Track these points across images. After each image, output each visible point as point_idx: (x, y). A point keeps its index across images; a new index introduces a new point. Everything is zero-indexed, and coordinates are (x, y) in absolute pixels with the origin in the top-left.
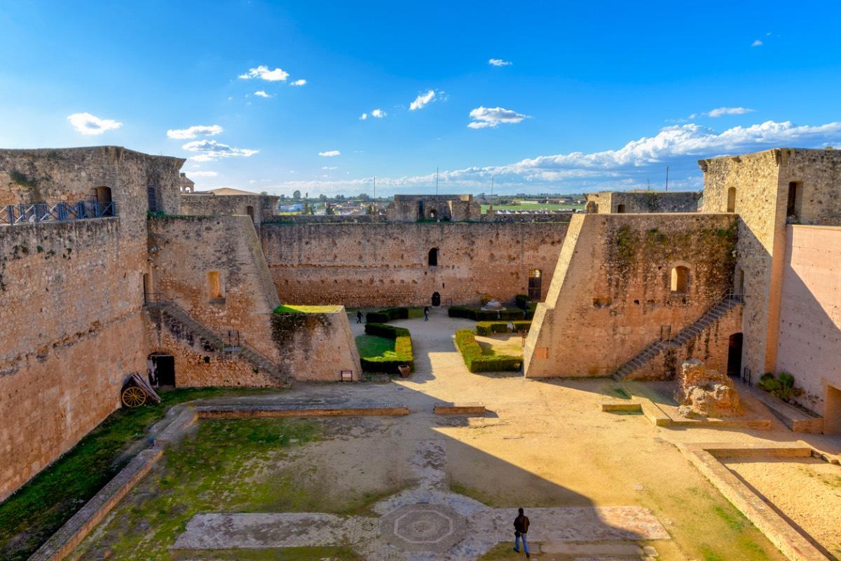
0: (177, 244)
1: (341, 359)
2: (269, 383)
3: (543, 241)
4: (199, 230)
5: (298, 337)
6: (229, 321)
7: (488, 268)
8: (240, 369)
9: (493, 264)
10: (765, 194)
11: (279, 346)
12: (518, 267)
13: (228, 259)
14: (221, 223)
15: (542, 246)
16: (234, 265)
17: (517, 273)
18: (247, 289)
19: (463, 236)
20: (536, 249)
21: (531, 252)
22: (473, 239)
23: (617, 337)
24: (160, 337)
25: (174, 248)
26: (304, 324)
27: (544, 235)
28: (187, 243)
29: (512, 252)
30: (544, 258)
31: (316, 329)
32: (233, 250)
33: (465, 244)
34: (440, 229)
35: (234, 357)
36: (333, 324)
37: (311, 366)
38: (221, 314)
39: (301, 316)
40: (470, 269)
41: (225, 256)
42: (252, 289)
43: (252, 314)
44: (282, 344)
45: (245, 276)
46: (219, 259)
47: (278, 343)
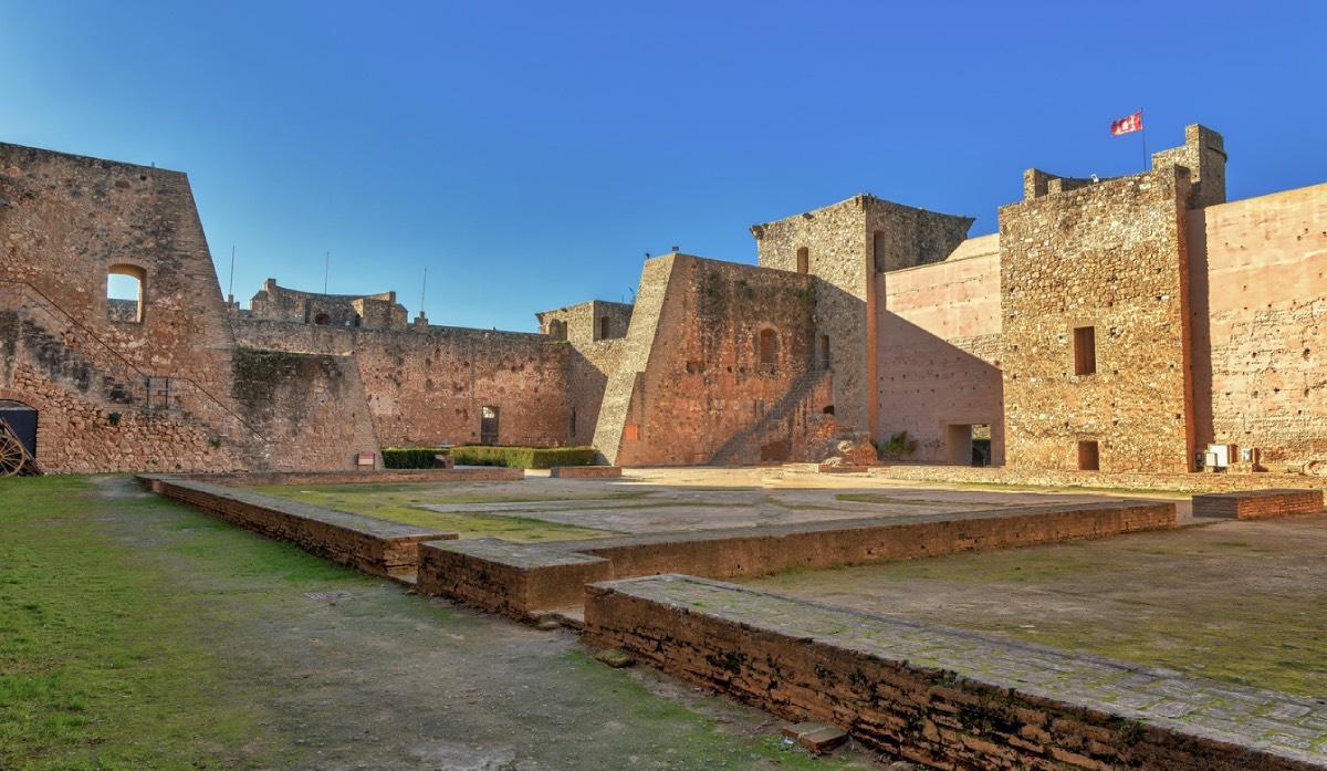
0: (52, 202)
1: (356, 434)
2: (240, 466)
3: (501, 366)
4: (103, 183)
5: (281, 394)
6: (148, 358)
7: (423, 402)
8: (182, 440)
9: (431, 396)
10: (850, 244)
11: (245, 409)
12: (467, 401)
13: (158, 245)
14: (149, 179)
15: (499, 373)
16: (168, 257)
17: (465, 411)
18: (191, 303)
19: (386, 350)
20: (491, 376)
21: (484, 381)
22: (402, 356)
23: (712, 412)
24: (10, 368)
25: (43, 208)
26: (293, 372)
27: (502, 356)
28: (74, 204)
29: (459, 379)
30: (502, 390)
31: (315, 382)
32: (168, 230)
33: (389, 362)
34: (350, 337)
35: (173, 416)
36: (346, 374)
37: (302, 447)
38: (133, 345)
39: (290, 358)
40: (396, 402)
41: (153, 238)
42: (202, 304)
43: (196, 349)
44: (251, 405)
45: (189, 279)
46: (140, 241)
47: (243, 403)
